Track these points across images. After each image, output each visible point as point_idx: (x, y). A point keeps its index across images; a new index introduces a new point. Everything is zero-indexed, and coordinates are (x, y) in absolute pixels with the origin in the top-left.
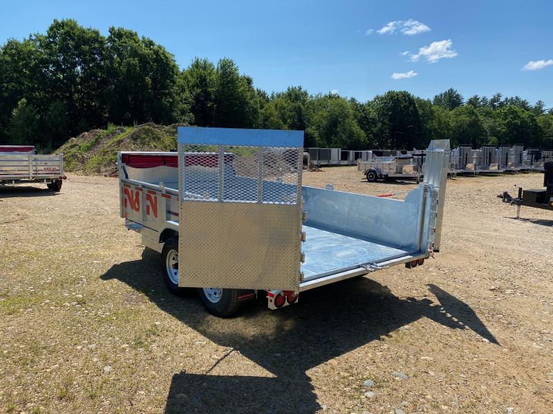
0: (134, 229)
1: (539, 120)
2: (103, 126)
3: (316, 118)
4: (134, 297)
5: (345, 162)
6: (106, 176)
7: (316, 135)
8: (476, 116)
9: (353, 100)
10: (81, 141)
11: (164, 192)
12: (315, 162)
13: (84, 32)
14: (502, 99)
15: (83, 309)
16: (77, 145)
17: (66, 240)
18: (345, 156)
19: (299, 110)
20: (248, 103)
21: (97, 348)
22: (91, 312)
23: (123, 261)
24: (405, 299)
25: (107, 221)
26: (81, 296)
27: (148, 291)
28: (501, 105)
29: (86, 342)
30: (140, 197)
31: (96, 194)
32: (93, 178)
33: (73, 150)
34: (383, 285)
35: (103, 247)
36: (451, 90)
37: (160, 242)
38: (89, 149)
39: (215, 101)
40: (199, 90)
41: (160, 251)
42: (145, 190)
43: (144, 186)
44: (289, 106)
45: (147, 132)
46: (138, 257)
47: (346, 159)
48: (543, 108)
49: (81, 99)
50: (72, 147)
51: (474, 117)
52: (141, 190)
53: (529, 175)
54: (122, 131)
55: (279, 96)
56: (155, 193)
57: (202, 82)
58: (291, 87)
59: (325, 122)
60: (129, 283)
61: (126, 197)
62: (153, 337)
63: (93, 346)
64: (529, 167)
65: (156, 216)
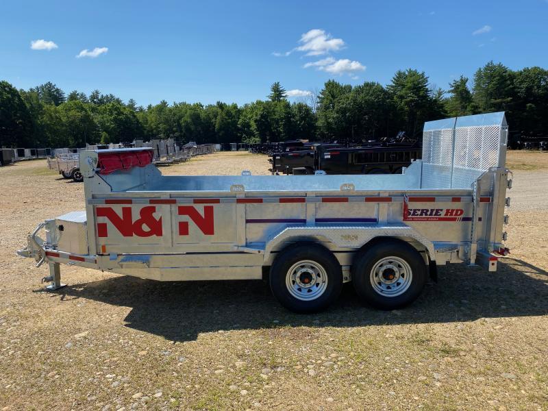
8: (86, 111)
14: (100, 96)
36: (50, 84)
43: (176, 196)
48: (136, 106)
51: (83, 112)
61: (105, 220)
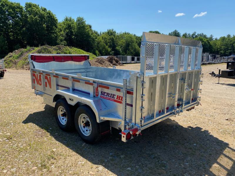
0: (39, 95)
1: (211, 43)
2: (25, 47)
3: (120, 42)
4: (40, 133)
5: (133, 62)
6: (26, 70)
7: (120, 50)
9: (135, 35)
10: (14, 54)
11: (55, 75)
12: (121, 62)
13: (12, 4)
14: (196, 34)
15: (10, 142)
16: (12, 56)
17: (4, 101)
18: (133, 59)
19: (112, 40)
20: (90, 36)
21: (16, 172)
22: (14, 145)
23: (34, 112)
24: (187, 127)
25: (27, 91)
26: (9, 134)
27: (48, 129)
28: (196, 36)
29: (10, 167)
30: (42, 78)
31: (21, 78)
32: (20, 71)
33: (11, 58)
34: (173, 120)
35: (23, 104)
36: (176, 30)
37: (53, 102)
38: (18, 58)
39: (75, 35)
40: (68, 31)
41: (54, 106)
42: (44, 74)
43: (43, 72)
44: (108, 37)
45: (45, 49)
46: (42, 109)
47: (134, 60)
48: (213, 38)
49: (13, 35)
50: (10, 57)
52: (42, 74)
53: (212, 65)
54: (33, 49)
55: (103, 33)
56: (49, 75)
57: (69, 27)
58: (109, 29)
59: (124, 44)
60: (37, 125)
61: (34, 78)
62: (52, 160)
63: (14, 170)
64: (212, 62)
65: (51, 87)
